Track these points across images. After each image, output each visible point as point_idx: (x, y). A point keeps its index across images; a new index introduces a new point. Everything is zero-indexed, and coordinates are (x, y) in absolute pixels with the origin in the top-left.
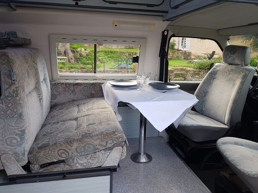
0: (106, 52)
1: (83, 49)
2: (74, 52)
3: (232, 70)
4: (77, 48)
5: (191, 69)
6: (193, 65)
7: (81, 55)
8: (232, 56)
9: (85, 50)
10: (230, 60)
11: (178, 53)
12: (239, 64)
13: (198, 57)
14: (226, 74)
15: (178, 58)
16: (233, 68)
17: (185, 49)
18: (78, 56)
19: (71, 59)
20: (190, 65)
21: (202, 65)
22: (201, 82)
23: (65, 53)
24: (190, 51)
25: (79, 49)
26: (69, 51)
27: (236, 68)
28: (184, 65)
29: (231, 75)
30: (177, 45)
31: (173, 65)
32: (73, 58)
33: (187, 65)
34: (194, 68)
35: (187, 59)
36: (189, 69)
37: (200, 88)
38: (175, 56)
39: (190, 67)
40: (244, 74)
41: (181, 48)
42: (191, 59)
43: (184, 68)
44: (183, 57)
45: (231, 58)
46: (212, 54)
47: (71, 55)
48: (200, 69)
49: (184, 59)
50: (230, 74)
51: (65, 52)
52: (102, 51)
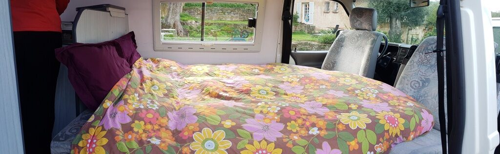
0: (219, 24)
1: (194, 22)
2: (184, 24)
3: (360, 35)
4: (187, 20)
5: (316, 43)
6: (317, 39)
7: (191, 28)
8: (359, 19)
9: (196, 22)
10: (357, 24)
11: (301, 27)
12: (367, 29)
13: (323, 31)
14: (354, 40)
15: (302, 32)
16: (361, 33)
17: (308, 23)
18: (188, 29)
19: (181, 32)
20: (314, 39)
21: (326, 38)
22: (328, 52)
23: (174, 26)
24: (314, 25)
25: (189, 21)
26: (179, 24)
27: (364, 33)
28: (309, 39)
29: (359, 42)
30: (300, 17)
31: (295, 39)
32: (183, 31)
33: (311, 39)
34: (319, 42)
35: (312, 34)
36: (313, 43)
37: (328, 58)
38: (298, 30)
39: (314, 41)
40: (372, 39)
41: (304, 21)
42: (315, 33)
43: (309, 42)
44: (306, 31)
45: (359, 22)
46: (336, 28)
47: (180, 27)
48: (325, 43)
49: (308, 33)
50: (358, 40)
51: (174, 24)
52: (215, 24)
